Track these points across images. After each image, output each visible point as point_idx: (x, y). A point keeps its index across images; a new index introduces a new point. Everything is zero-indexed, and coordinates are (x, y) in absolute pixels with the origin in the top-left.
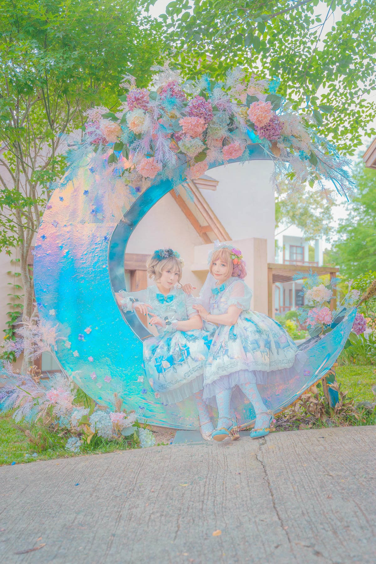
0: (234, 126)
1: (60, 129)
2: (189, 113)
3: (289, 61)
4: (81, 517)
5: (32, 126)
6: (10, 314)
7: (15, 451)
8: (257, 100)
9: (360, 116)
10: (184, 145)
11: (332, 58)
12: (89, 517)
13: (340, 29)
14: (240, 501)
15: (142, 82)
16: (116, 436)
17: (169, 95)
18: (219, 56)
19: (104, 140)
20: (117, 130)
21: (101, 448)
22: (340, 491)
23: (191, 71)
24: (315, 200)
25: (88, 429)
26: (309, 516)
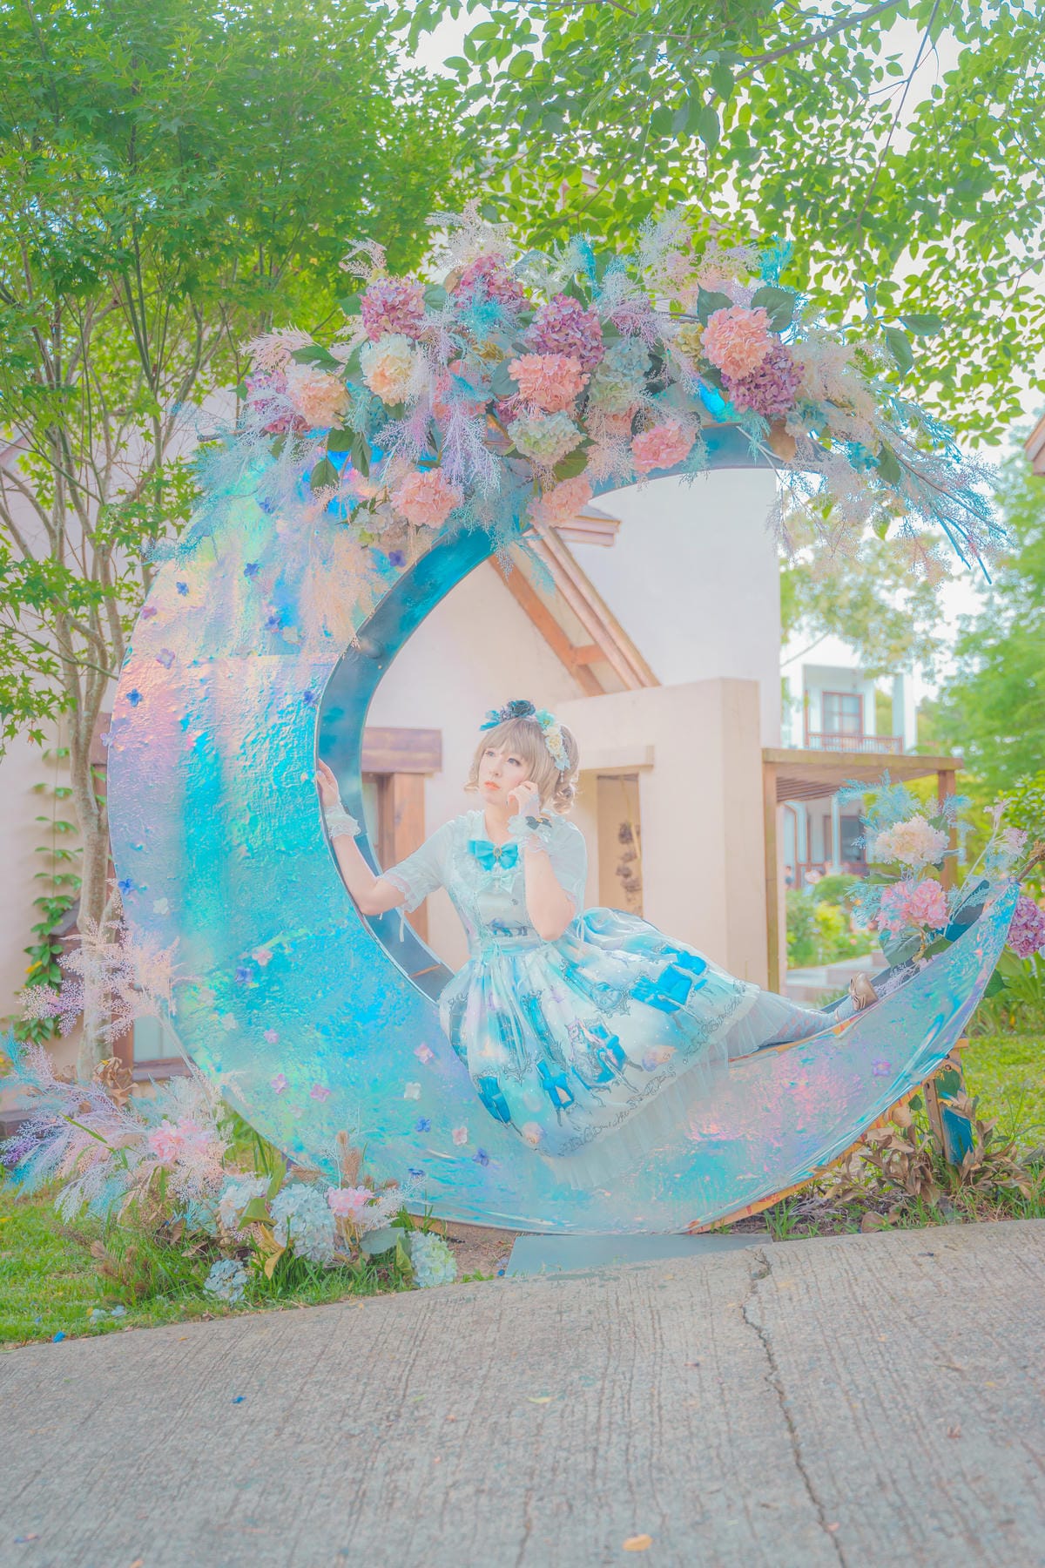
0: (663, 377)
1: (176, 385)
2: (538, 344)
3: (813, 185)
4: (250, 1496)
5: (97, 380)
6: (41, 903)
7: (63, 1298)
8: (728, 304)
9: (1015, 334)
10: (524, 433)
11: (933, 174)
12: (273, 1499)
13: (957, 94)
14: (701, 1447)
15: (403, 254)
16: (345, 1255)
17: (479, 295)
18: (618, 174)
19: (301, 421)
20: (335, 395)
21: (304, 1290)
22: (983, 1415)
23: (540, 216)
24: (891, 566)
25: (266, 1237)
26: (898, 1493)
